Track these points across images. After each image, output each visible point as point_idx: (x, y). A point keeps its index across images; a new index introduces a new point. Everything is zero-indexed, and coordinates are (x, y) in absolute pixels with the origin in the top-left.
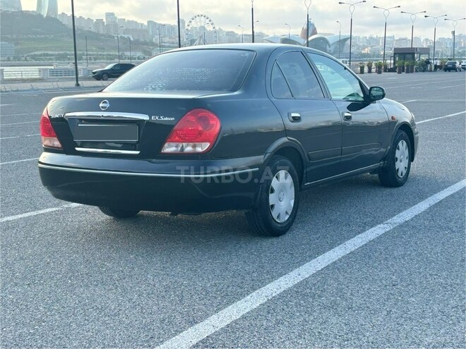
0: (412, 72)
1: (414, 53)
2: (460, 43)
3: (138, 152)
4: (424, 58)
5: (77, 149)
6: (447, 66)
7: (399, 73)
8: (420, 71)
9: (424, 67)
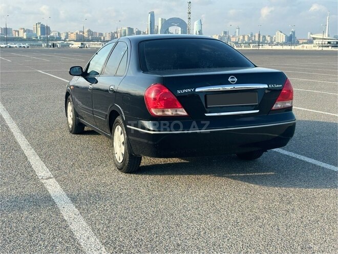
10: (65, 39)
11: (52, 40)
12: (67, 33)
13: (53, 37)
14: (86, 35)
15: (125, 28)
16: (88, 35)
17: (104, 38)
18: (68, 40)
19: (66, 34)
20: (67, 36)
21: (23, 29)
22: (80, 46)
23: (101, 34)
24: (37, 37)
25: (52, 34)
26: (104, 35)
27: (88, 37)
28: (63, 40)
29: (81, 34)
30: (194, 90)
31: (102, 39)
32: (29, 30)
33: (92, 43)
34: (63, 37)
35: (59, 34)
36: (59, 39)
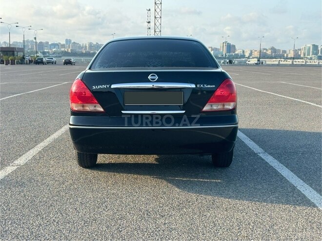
0: (15, 64)
1: (14, 51)
2: (28, 46)
3: (184, 112)
4: (20, 54)
5: (123, 112)
6: (37, 60)
7: (7, 64)
8: (20, 64)
9: (22, 61)
10: (249, 56)
11: (237, 58)
12: (251, 51)
13: (237, 55)
14: (269, 52)
15: (310, 45)
16: (272, 52)
17: (287, 55)
18: (251, 57)
19: (249, 52)
20: (251, 54)
21: (211, 47)
22: (256, 62)
23: (285, 52)
24: (223, 55)
25: (236, 52)
26: (288, 52)
27: (271, 54)
28: (246, 58)
29: (265, 51)
30: (110, 86)
31: (285, 55)
32: (216, 48)
33: (274, 60)
34: (247, 55)
35: (243, 51)
36: (243, 56)
